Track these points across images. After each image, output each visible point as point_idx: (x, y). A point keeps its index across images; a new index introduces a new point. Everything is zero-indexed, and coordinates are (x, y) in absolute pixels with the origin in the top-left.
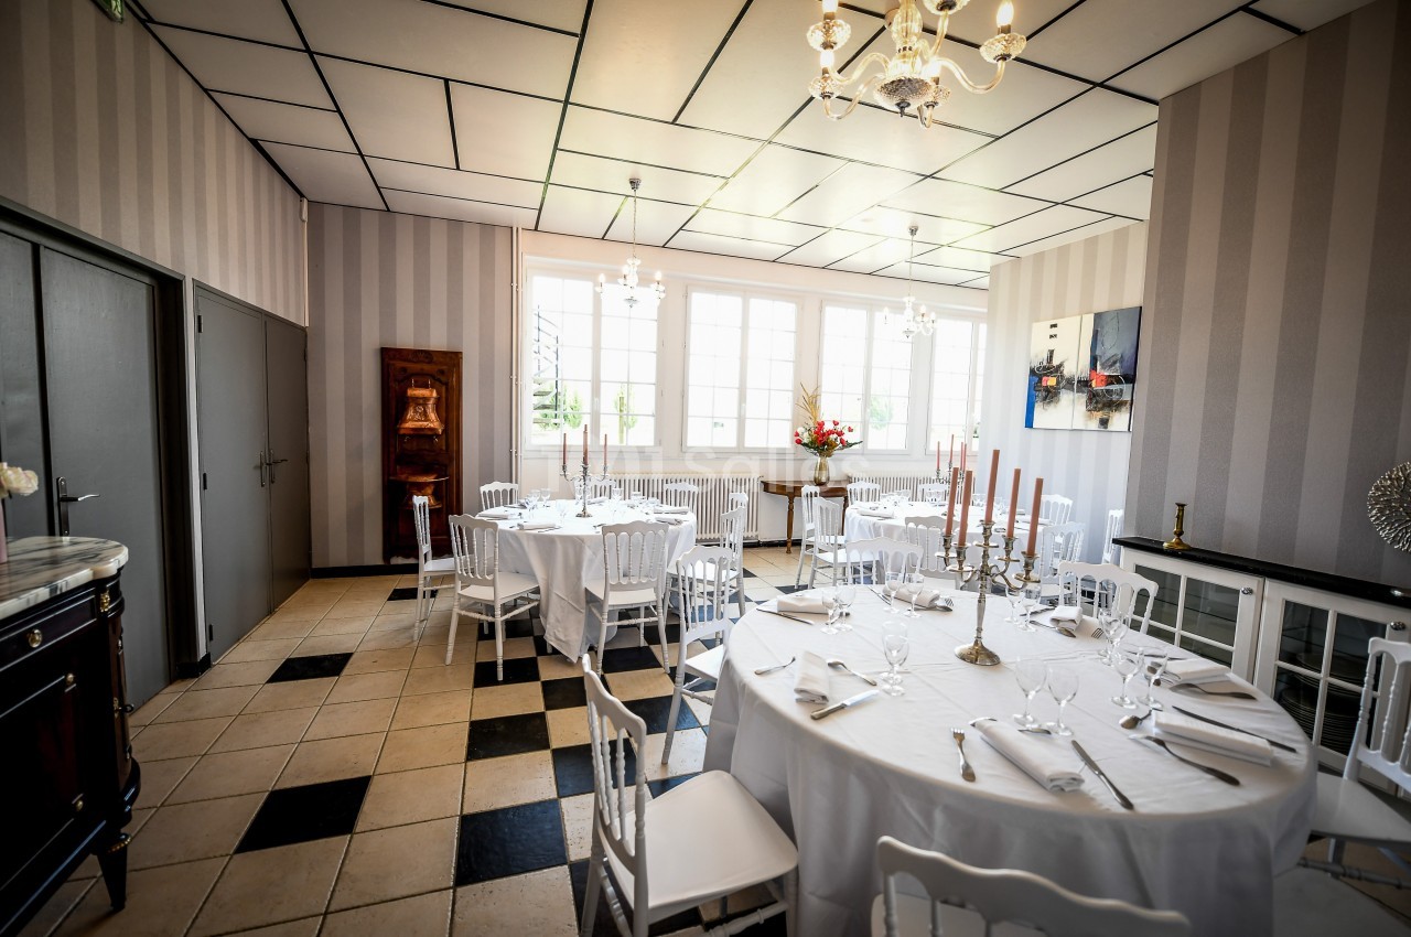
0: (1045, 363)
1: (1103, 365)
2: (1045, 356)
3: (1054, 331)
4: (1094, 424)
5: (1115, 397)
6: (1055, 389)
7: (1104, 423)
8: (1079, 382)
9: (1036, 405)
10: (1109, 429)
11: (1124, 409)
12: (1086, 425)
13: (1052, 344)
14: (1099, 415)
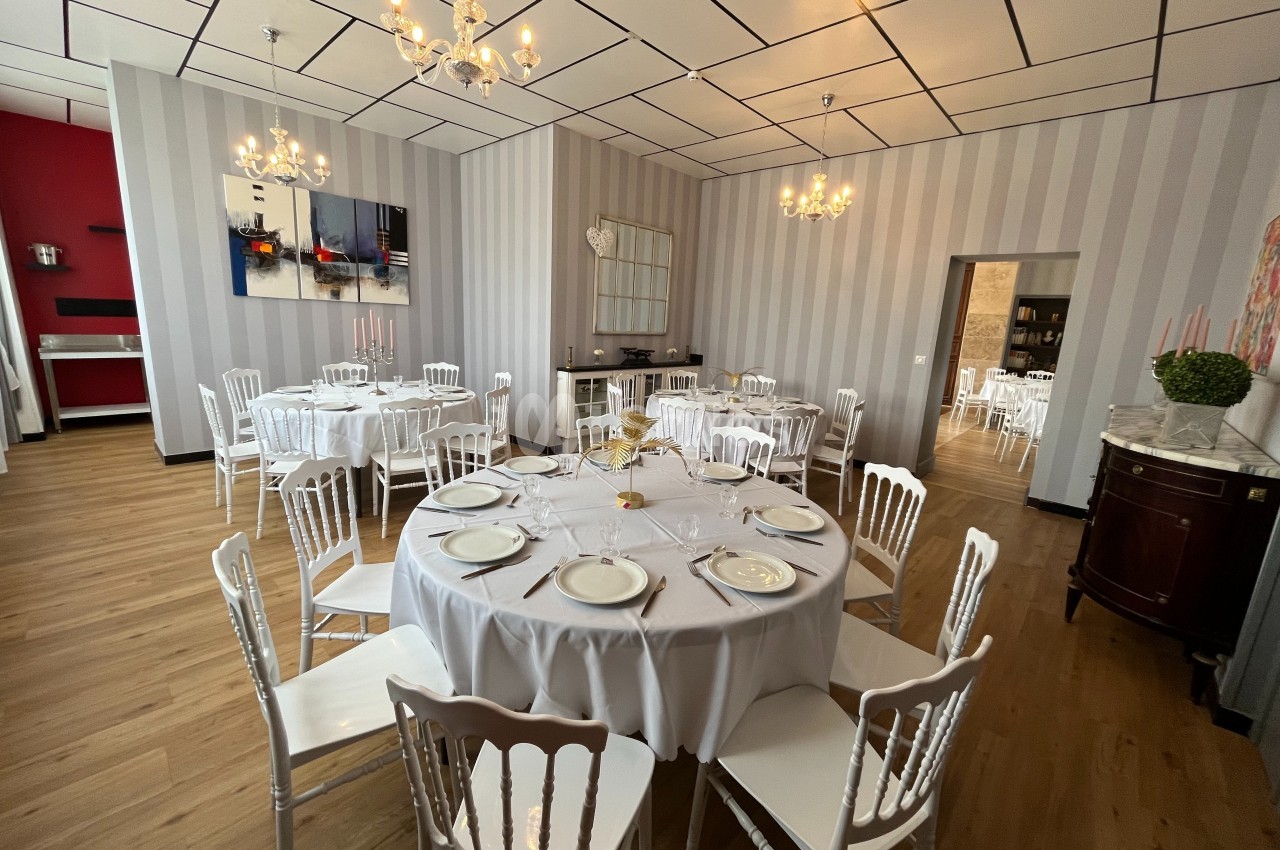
0: (252, 226)
1: (326, 242)
2: (252, 219)
3: (258, 193)
4: (326, 296)
5: (342, 273)
6: (272, 257)
7: (336, 294)
8: (303, 254)
9: (248, 272)
10: (342, 300)
11: (352, 284)
12: (318, 296)
13: (259, 207)
14: (330, 287)
